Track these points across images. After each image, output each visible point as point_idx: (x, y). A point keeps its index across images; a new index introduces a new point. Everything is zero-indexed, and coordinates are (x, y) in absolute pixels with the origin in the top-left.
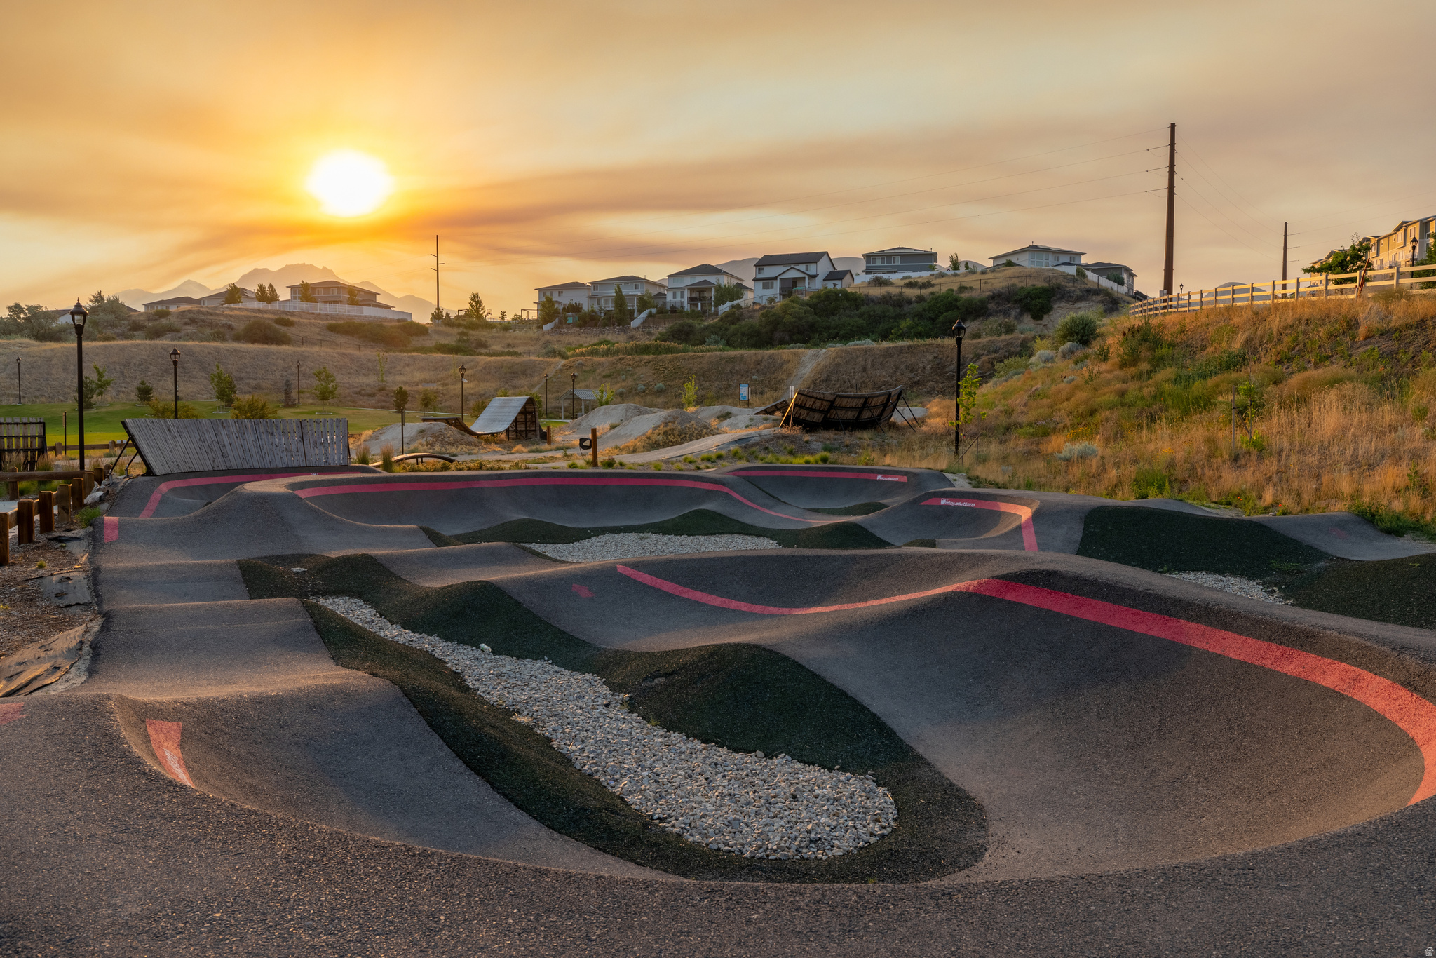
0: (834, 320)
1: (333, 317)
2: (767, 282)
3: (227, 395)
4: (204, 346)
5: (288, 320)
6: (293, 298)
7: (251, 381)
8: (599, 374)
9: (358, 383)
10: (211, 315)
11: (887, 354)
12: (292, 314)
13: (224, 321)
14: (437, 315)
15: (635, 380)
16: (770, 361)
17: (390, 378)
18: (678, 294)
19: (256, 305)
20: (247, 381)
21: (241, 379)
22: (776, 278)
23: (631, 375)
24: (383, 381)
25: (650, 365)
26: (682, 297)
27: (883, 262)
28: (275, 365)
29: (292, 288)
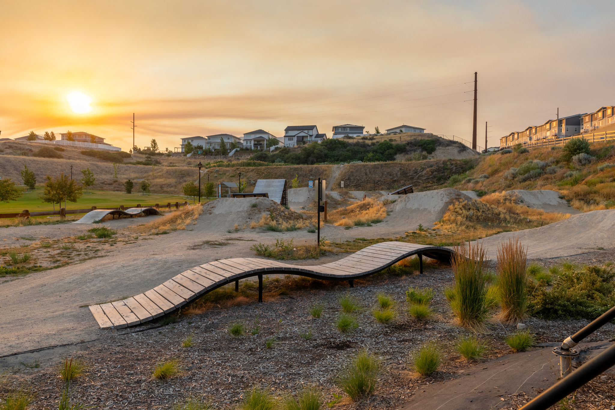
0: (336, 153)
1: (83, 148)
2: (290, 138)
3: (31, 183)
4: (17, 158)
5: (61, 148)
6: (63, 139)
7: (43, 176)
8: (228, 176)
9: (102, 178)
10: (21, 144)
11: (375, 167)
12: (63, 146)
13: (27, 147)
14: (135, 149)
15: (248, 178)
16: (316, 170)
17: (119, 176)
18: (249, 142)
19: (44, 141)
20: (41, 176)
21: (38, 175)
22: (295, 136)
23: (245, 176)
24: (116, 177)
25: (254, 171)
26: (250, 143)
27: (342, 130)
28: (56, 168)
29: (62, 134)
